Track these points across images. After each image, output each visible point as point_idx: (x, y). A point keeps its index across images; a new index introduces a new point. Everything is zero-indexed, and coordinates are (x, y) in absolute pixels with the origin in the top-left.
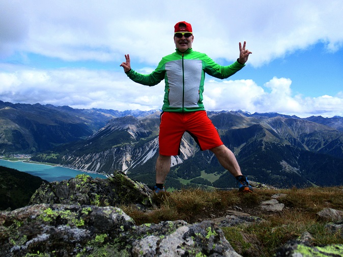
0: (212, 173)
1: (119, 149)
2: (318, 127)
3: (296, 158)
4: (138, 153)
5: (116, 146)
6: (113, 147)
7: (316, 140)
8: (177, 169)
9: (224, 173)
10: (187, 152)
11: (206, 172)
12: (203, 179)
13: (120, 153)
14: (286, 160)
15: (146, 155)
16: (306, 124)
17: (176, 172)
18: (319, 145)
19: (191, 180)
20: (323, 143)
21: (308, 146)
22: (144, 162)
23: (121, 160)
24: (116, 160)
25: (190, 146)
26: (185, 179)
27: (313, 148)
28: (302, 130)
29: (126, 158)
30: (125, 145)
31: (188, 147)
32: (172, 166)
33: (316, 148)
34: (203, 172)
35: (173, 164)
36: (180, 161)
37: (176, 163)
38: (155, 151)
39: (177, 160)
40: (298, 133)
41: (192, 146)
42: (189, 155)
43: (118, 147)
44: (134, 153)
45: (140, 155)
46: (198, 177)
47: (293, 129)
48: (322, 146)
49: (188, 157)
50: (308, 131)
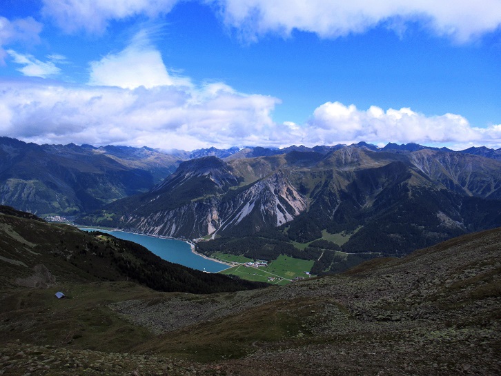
0: (337, 232)
1: (200, 203)
2: (484, 162)
3: (457, 208)
4: (229, 209)
5: (196, 200)
6: (193, 201)
7: (483, 182)
8: (286, 229)
9: (356, 231)
10: (299, 205)
11: (328, 231)
12: (326, 242)
13: (203, 209)
14: (444, 212)
15: (240, 210)
16: (467, 159)
17: (287, 233)
18: (488, 189)
19: (308, 243)
20: (493, 185)
21: (471, 190)
22: (239, 221)
23: (205, 219)
24: (199, 219)
25: (301, 196)
26: (300, 242)
27: (480, 193)
28: (461, 167)
29: (212, 216)
30: (209, 197)
31: (299, 197)
32: (279, 224)
33: (484, 193)
34: (324, 232)
35: (280, 222)
36: (290, 217)
37: (284, 221)
38: (253, 205)
39: (285, 217)
40: (456, 172)
41: (304, 196)
42: (302, 209)
43: (199, 201)
44: (222, 209)
45: (231, 211)
46: (319, 239)
47: (447, 167)
48: (493, 190)
49: (299, 211)
50: (470, 168)
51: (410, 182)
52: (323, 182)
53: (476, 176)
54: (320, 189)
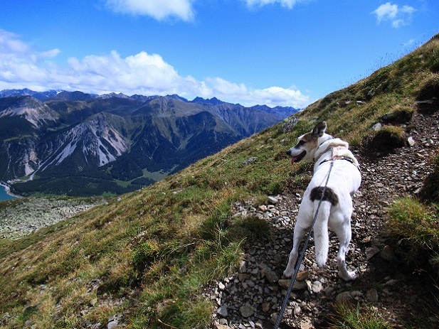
0: (156, 170)
1: (15, 144)
2: (266, 115)
4: (48, 149)
5: (9, 140)
6: (5, 141)
8: (109, 169)
9: (172, 170)
10: (121, 146)
11: (149, 170)
12: (147, 179)
13: (19, 150)
15: (60, 151)
16: (255, 113)
17: (110, 173)
19: (131, 181)
22: (60, 161)
23: (21, 160)
24: (14, 161)
25: (123, 138)
26: (123, 180)
28: (251, 119)
29: (29, 156)
30: (25, 138)
31: (121, 139)
32: (102, 164)
34: (145, 171)
35: (103, 162)
36: (112, 158)
37: (106, 161)
38: (75, 146)
39: (107, 157)
40: (247, 123)
41: (125, 138)
42: (123, 150)
43: (13, 141)
44: (40, 150)
45: (50, 152)
46: (140, 177)
47: (241, 118)
49: (121, 152)
50: (257, 120)
51: (216, 129)
52: (143, 126)
53: (261, 126)
54: (140, 132)
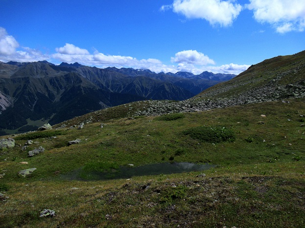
0: (38, 119)
2: (117, 74)
3: (108, 99)
7: (118, 85)
9: (51, 117)
10: (4, 102)
11: (32, 119)
12: (31, 126)
14: (102, 101)
16: (109, 72)
18: (120, 88)
19: (18, 129)
20: (122, 86)
21: (112, 90)
25: (5, 96)
26: (10, 129)
27: (117, 91)
28: (106, 77)
31: (4, 97)
33: (118, 91)
34: (28, 120)
40: (104, 79)
41: (8, 96)
42: (7, 105)
46: (26, 125)
47: (99, 77)
48: (123, 89)
49: (6, 107)
50: (110, 78)
51: (82, 85)
52: (22, 86)
53: (114, 82)
54: (20, 91)
